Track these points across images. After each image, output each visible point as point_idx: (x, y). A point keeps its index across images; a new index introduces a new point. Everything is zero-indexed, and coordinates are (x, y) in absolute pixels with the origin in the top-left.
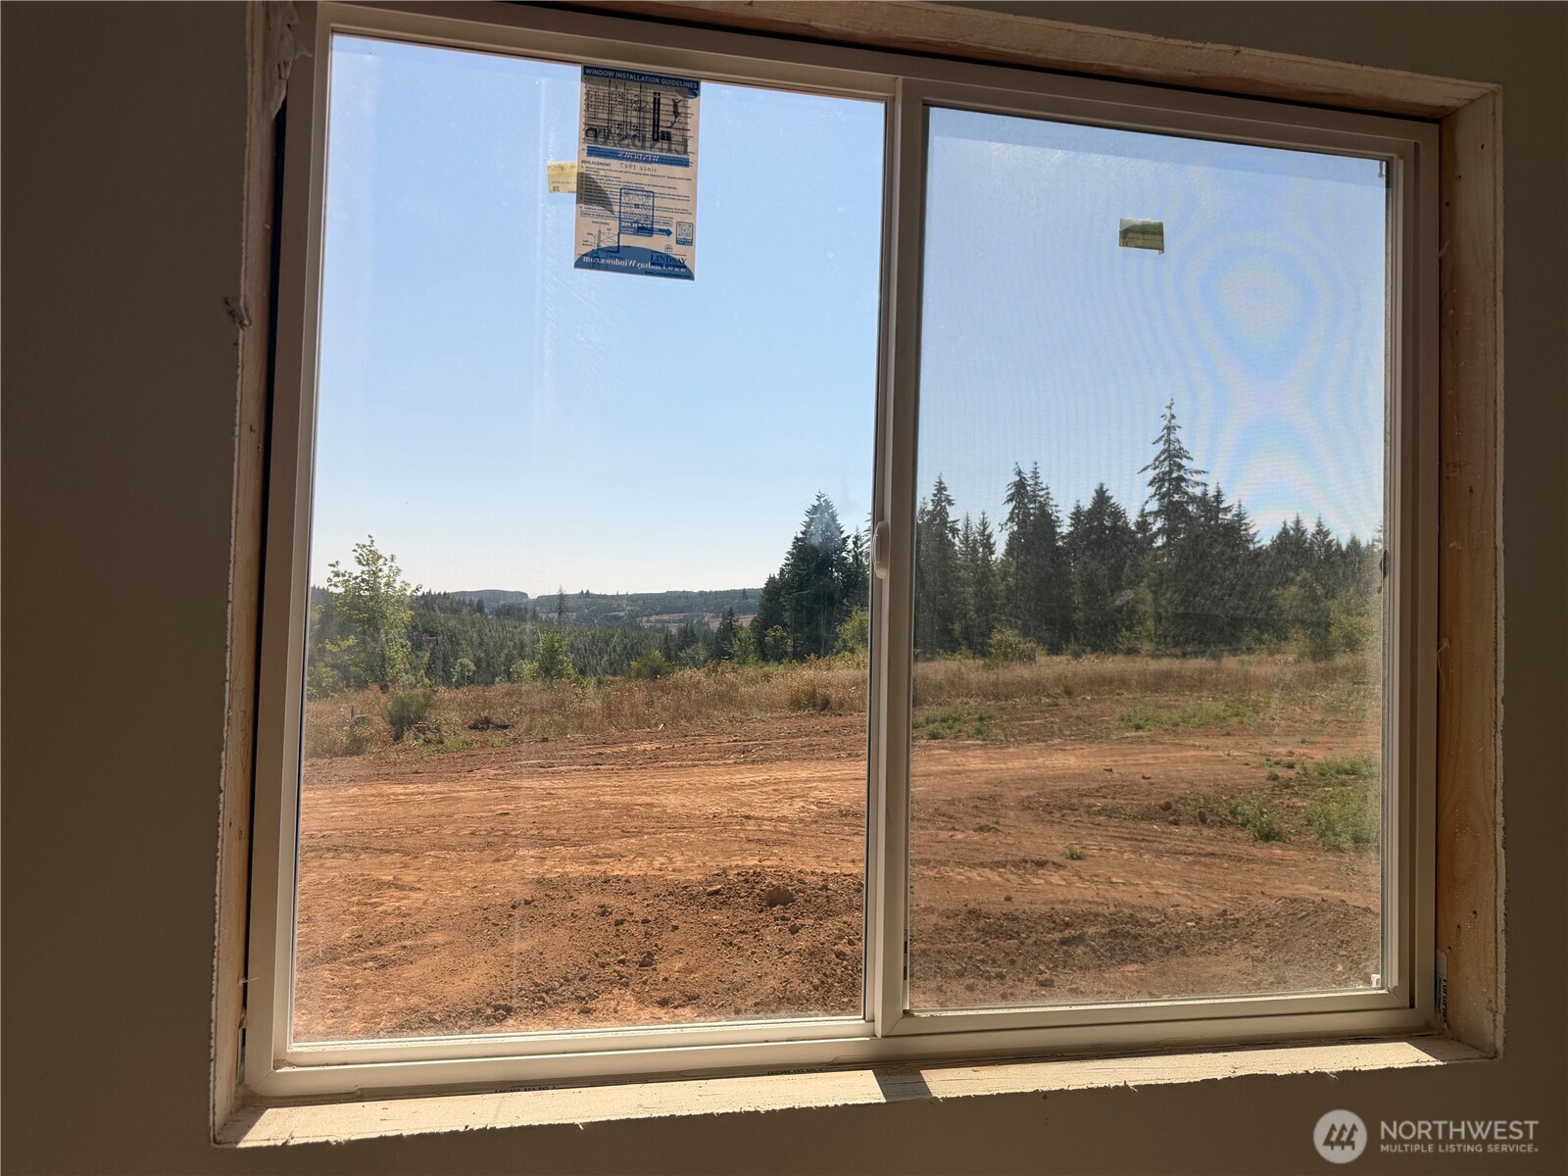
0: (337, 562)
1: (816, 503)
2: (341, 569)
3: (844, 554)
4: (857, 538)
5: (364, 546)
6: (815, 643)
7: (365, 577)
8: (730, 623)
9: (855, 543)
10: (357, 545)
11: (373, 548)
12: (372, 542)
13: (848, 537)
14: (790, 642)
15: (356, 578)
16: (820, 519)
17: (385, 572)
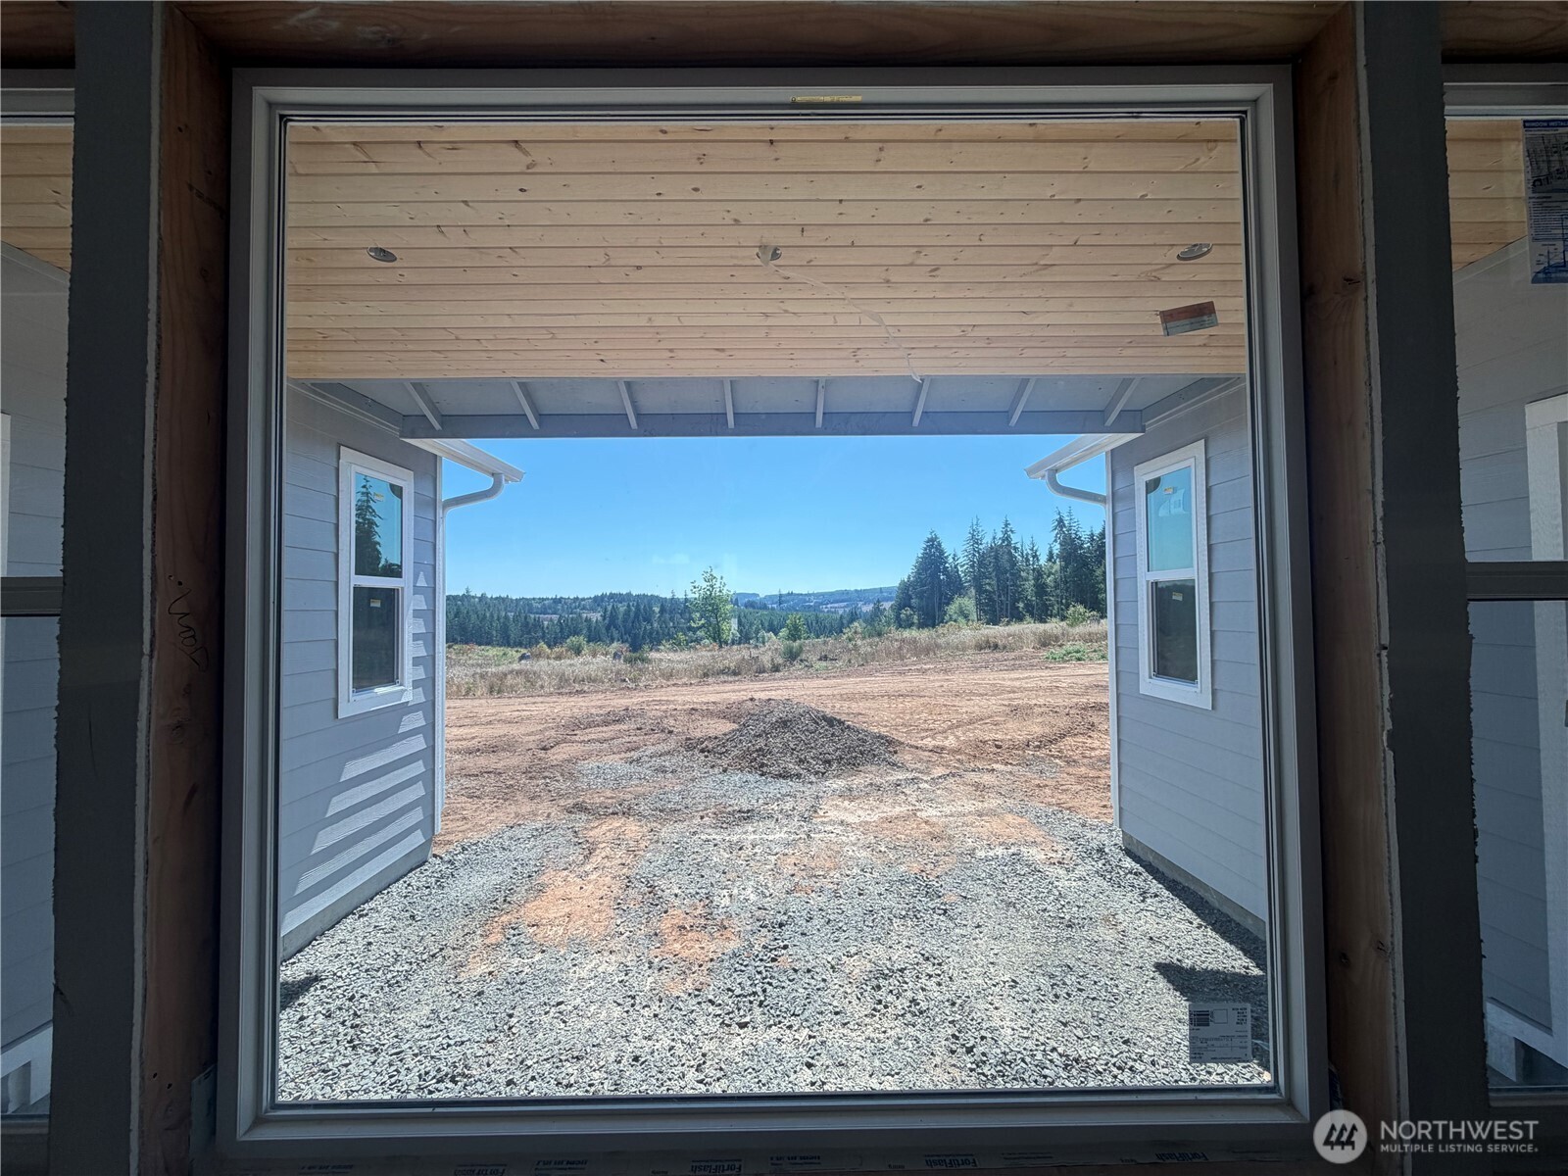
0: (695, 581)
1: (930, 536)
2: (696, 584)
3: (948, 564)
4: (955, 555)
5: (707, 572)
6: (931, 618)
7: (709, 588)
8: (878, 607)
9: (954, 558)
10: (704, 572)
11: (712, 573)
12: (709, 570)
13: (949, 555)
14: (916, 617)
15: (704, 589)
16: (932, 545)
17: (718, 585)
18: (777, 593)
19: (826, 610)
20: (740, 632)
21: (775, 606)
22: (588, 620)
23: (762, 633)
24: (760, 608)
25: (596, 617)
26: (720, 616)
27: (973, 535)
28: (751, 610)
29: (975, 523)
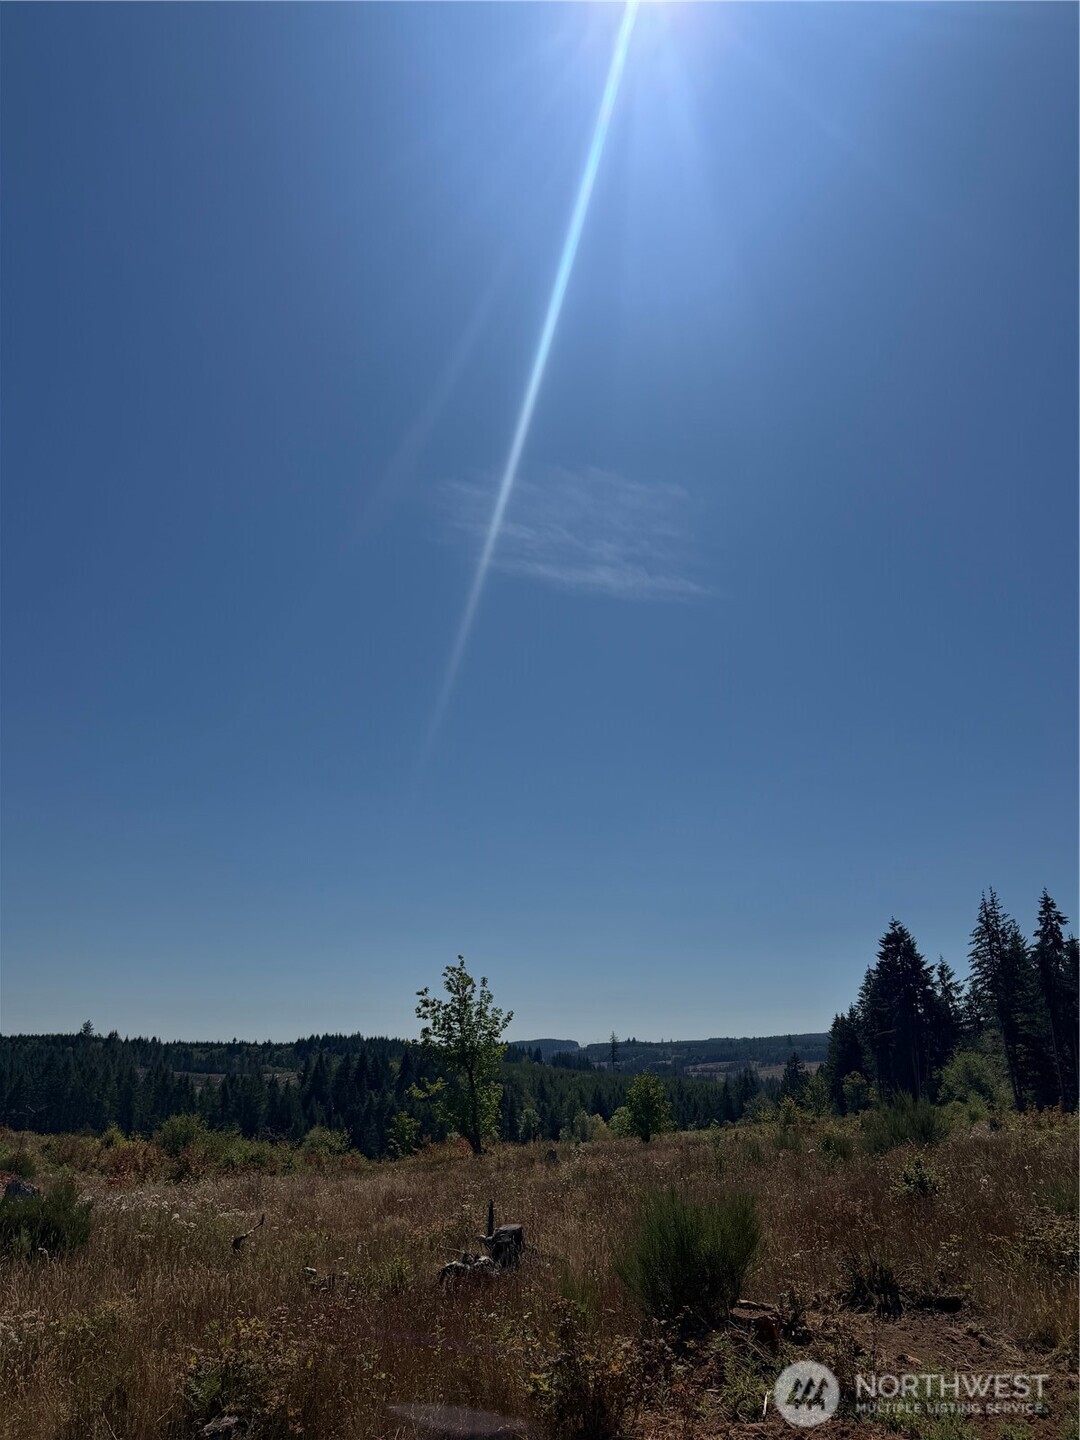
0: (426, 990)
1: (890, 932)
2: (430, 997)
3: (929, 987)
5: (454, 969)
7: (456, 1005)
8: (795, 1070)
9: (941, 974)
10: (447, 968)
11: (464, 971)
12: (462, 963)
13: (932, 968)
14: (874, 1089)
15: (447, 1006)
16: (897, 949)
17: (476, 997)
18: (607, 1040)
19: (694, 1075)
20: (542, 1112)
21: (605, 1064)
22: (273, 1083)
23: (583, 1115)
24: (579, 1068)
25: (288, 1078)
26: (480, 1073)
27: (987, 924)
28: (563, 1070)
29: (988, 900)
